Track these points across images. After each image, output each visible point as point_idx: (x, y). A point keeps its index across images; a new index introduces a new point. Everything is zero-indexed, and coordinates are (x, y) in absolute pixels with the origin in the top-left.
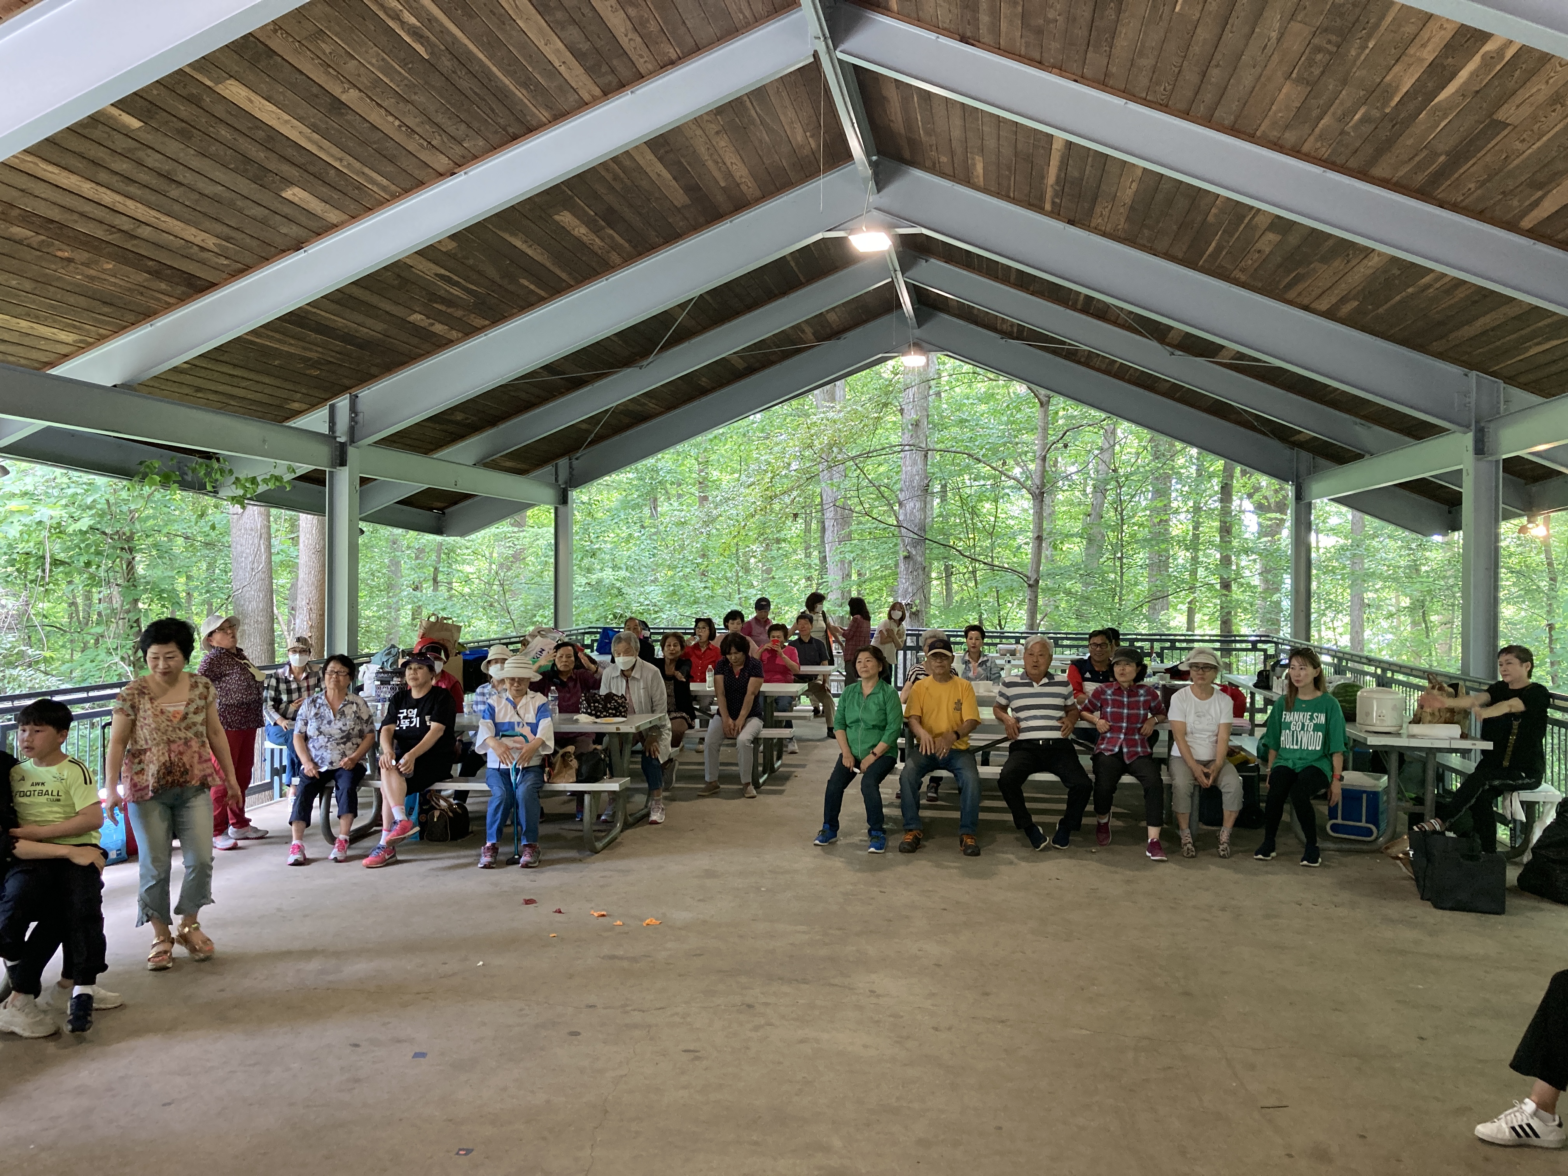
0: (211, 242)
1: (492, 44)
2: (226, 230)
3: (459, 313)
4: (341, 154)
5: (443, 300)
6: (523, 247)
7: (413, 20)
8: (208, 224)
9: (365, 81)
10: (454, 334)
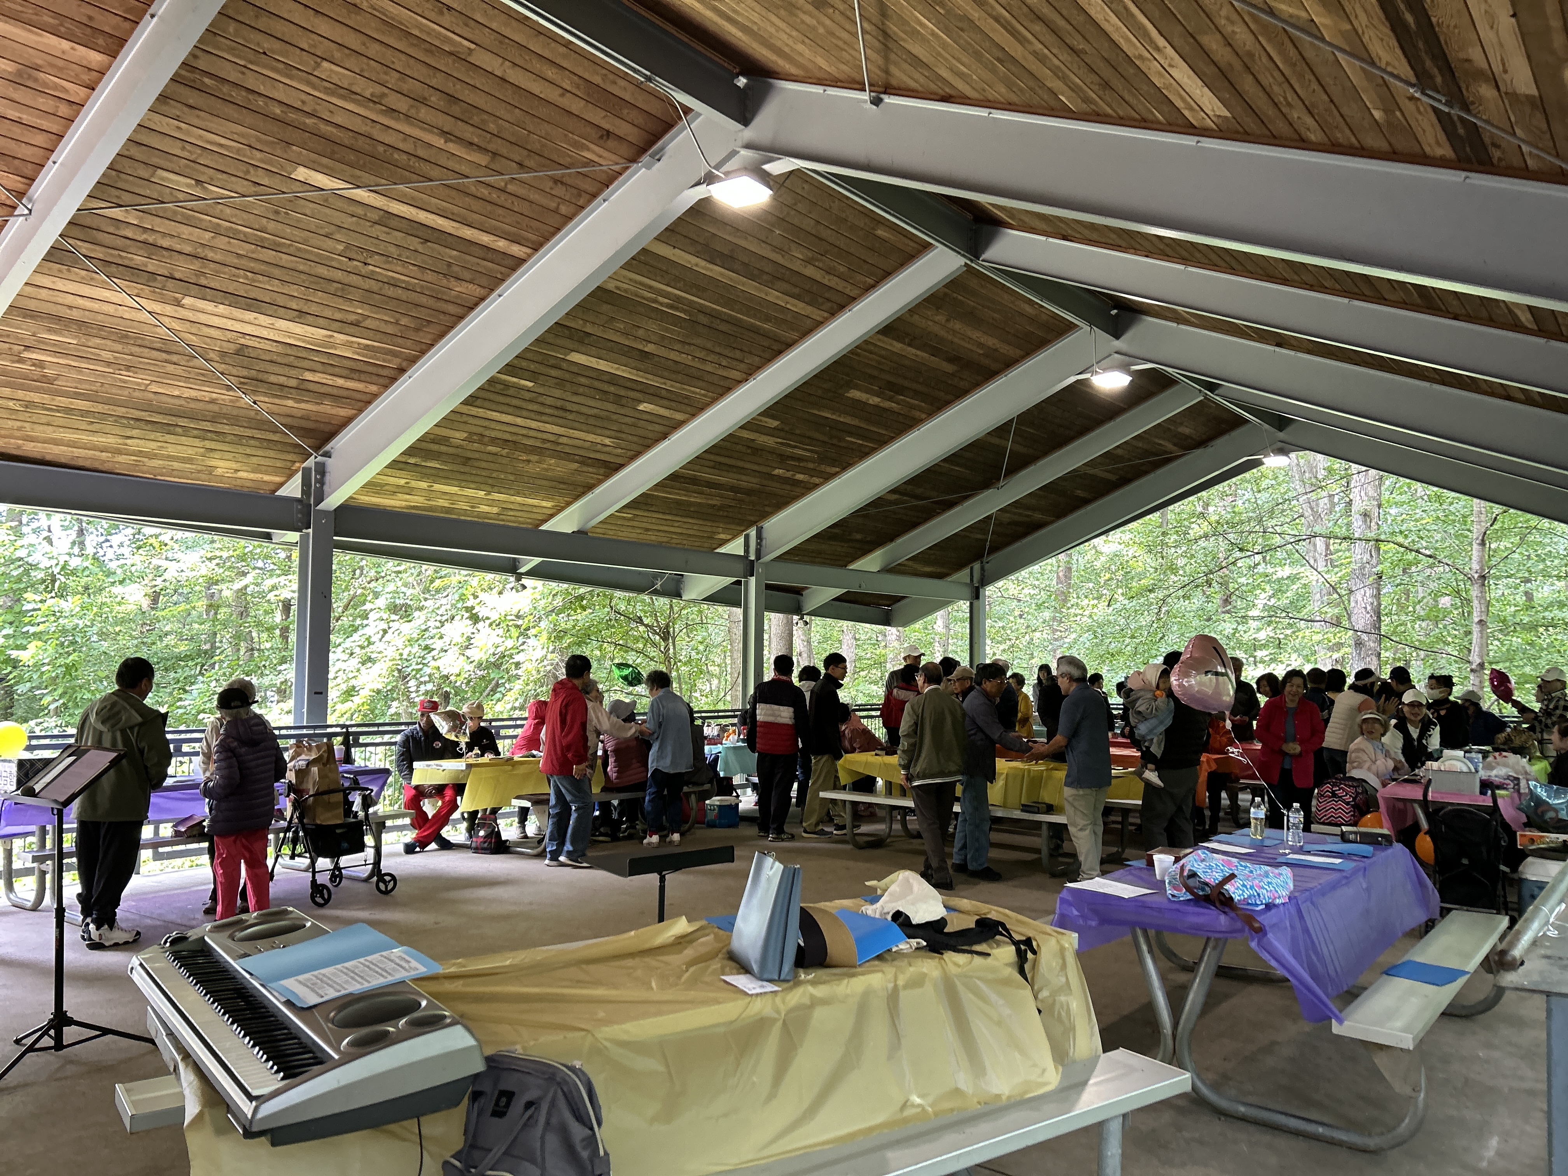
0: (607, 441)
1: (729, 303)
2: (613, 433)
3: (811, 465)
4: (663, 380)
5: (792, 458)
6: (834, 417)
7: (666, 301)
8: (599, 431)
9: (654, 338)
10: (817, 480)
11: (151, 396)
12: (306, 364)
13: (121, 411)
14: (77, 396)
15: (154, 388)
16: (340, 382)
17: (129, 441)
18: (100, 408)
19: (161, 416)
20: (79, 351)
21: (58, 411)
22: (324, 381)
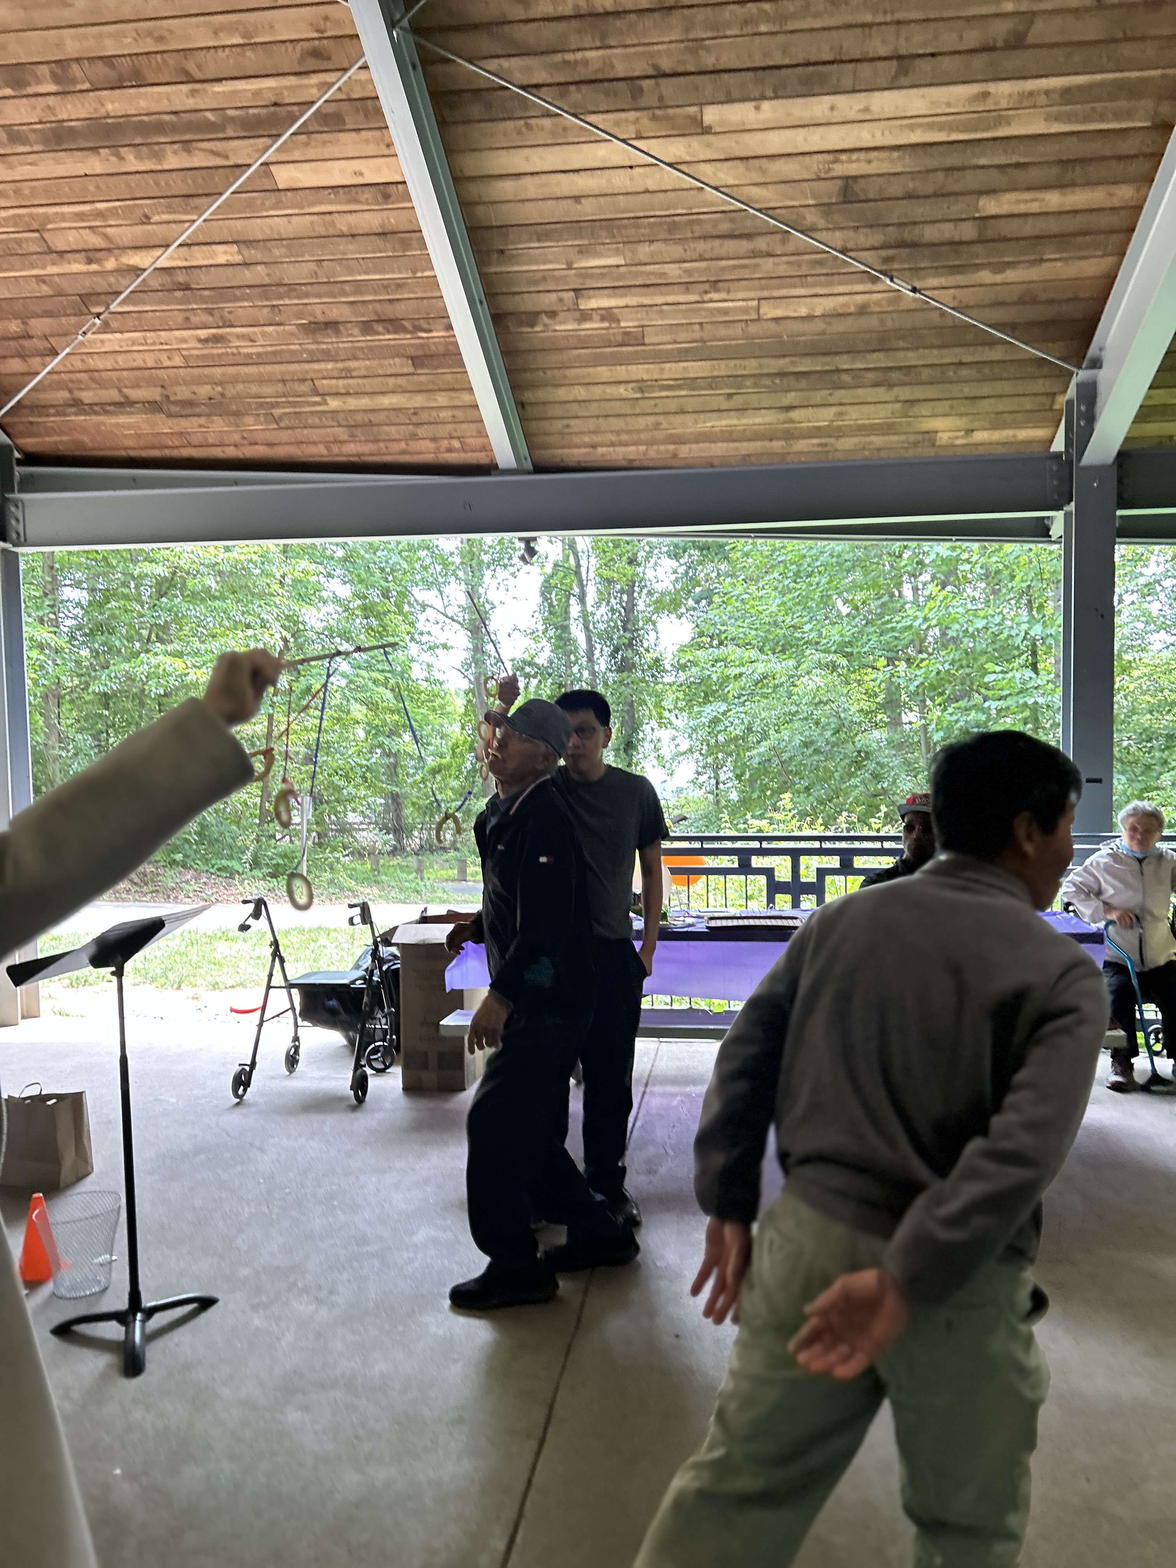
11: (772, 326)
12: (970, 180)
13: (751, 366)
14: (683, 355)
15: (770, 311)
16: (1053, 200)
17: (795, 414)
18: (722, 368)
19: (809, 360)
20: (637, 275)
21: (680, 387)
22: (1022, 208)
